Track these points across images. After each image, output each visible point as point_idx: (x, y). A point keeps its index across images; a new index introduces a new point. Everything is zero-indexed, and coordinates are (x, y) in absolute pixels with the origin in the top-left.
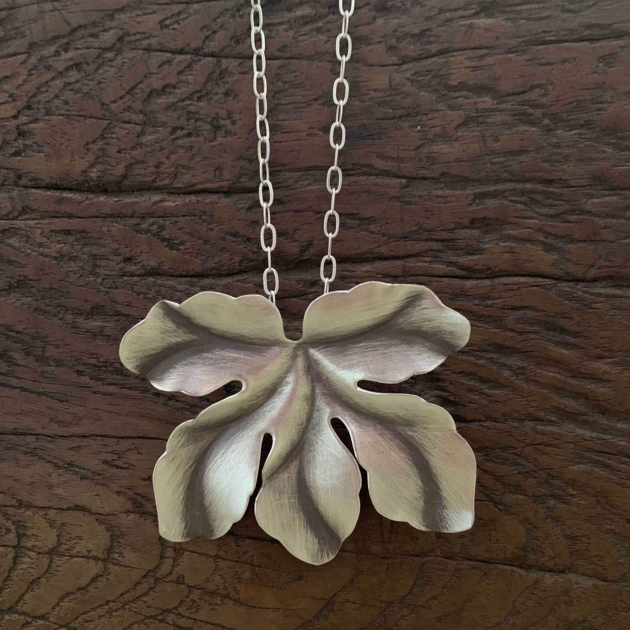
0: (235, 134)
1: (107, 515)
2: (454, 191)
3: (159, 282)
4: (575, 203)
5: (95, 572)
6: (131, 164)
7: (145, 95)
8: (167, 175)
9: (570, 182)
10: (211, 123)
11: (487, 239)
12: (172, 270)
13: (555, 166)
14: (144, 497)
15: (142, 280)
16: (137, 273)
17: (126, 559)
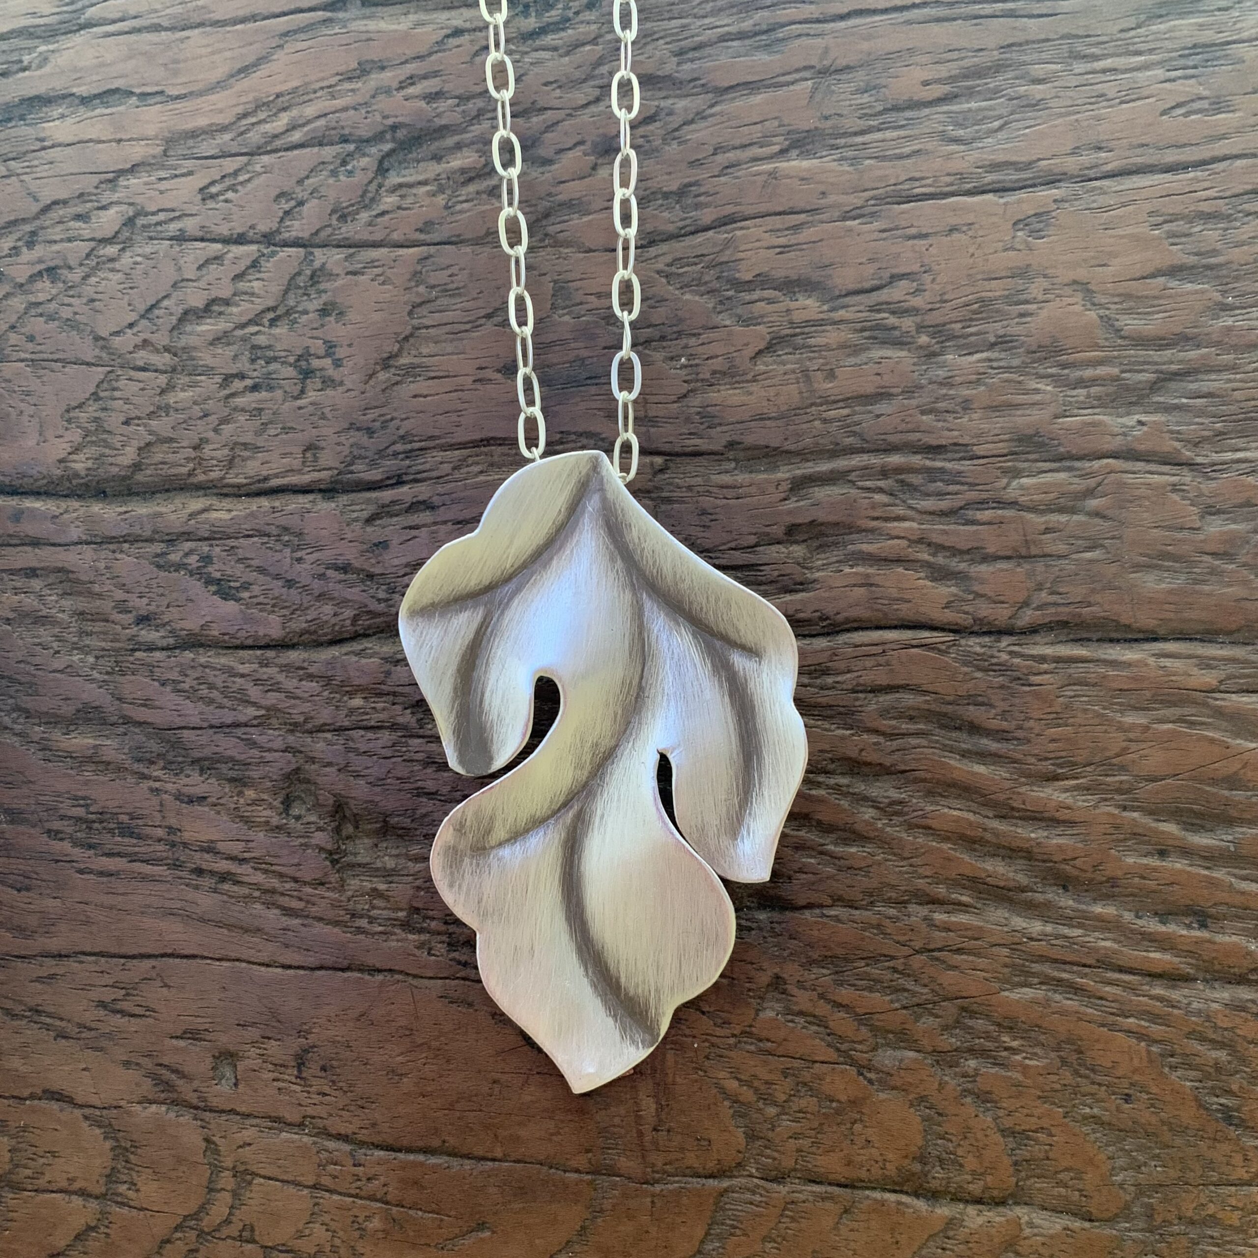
0: (341, 383)
1: (105, 1108)
2: (753, 475)
3: (203, 660)
4: (988, 487)
5: (83, 1221)
6: (148, 444)
7: (174, 320)
8: (215, 462)
9: (975, 448)
10: (295, 365)
11: (820, 562)
12: (226, 638)
13: (945, 421)
14: (175, 1071)
15: (169, 657)
16: (160, 645)
17: (141, 1195)
